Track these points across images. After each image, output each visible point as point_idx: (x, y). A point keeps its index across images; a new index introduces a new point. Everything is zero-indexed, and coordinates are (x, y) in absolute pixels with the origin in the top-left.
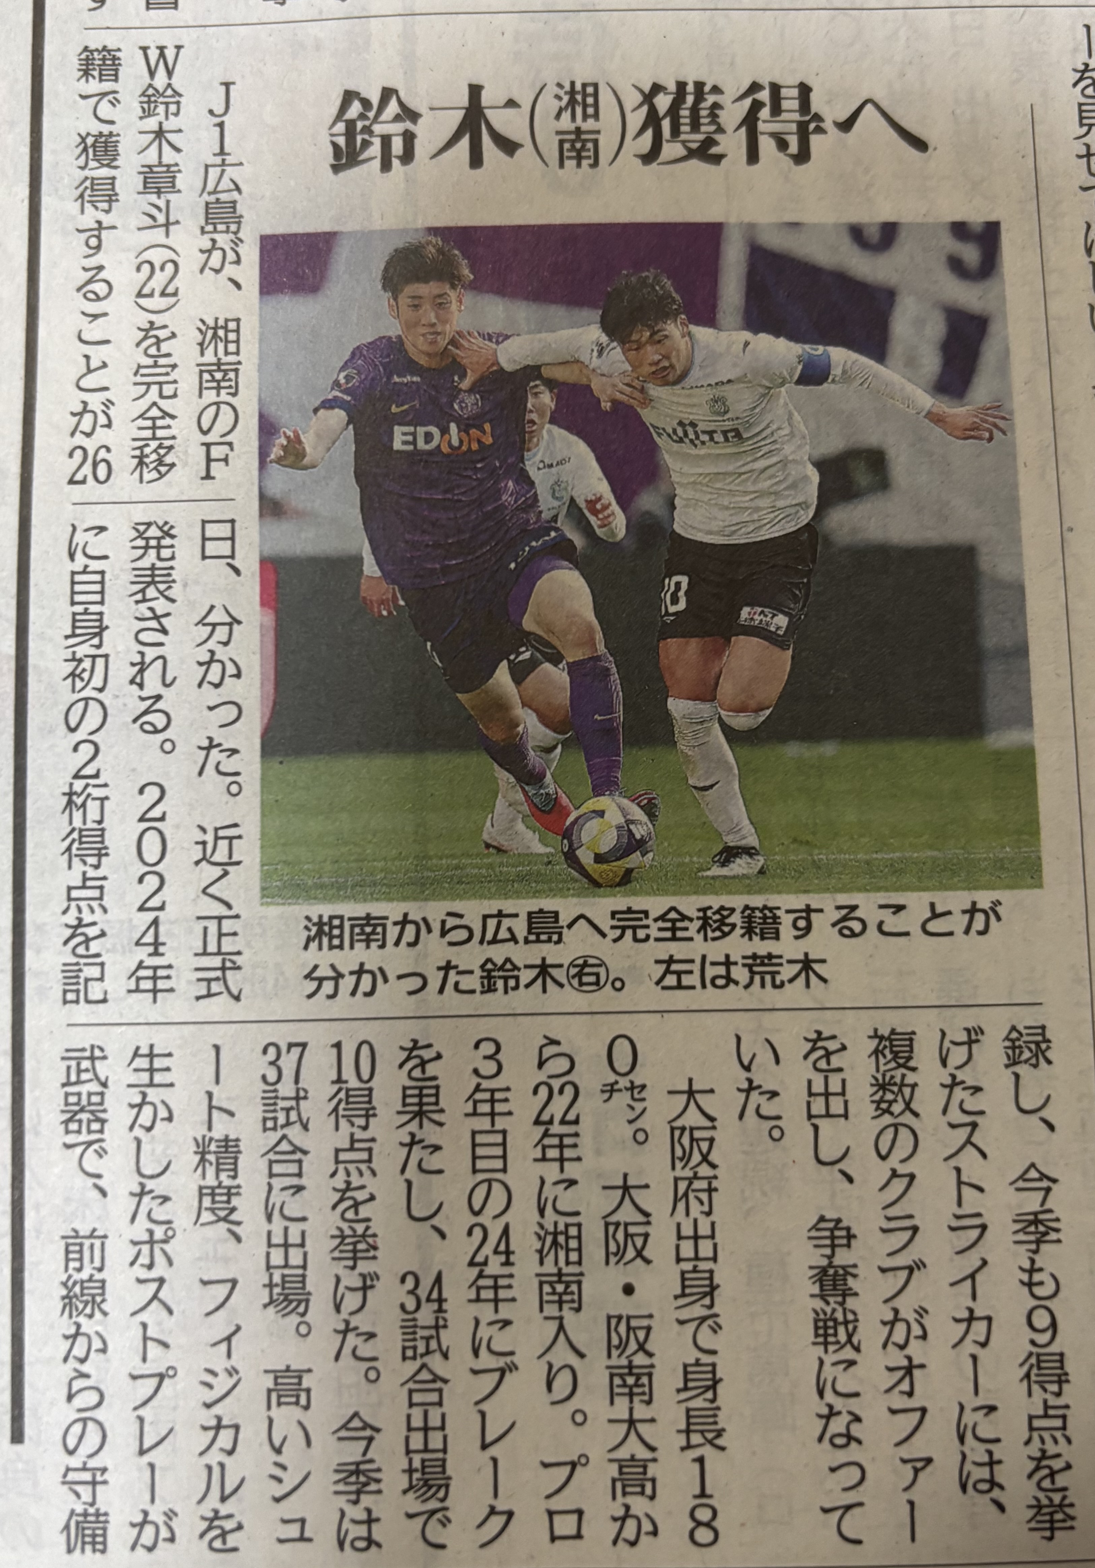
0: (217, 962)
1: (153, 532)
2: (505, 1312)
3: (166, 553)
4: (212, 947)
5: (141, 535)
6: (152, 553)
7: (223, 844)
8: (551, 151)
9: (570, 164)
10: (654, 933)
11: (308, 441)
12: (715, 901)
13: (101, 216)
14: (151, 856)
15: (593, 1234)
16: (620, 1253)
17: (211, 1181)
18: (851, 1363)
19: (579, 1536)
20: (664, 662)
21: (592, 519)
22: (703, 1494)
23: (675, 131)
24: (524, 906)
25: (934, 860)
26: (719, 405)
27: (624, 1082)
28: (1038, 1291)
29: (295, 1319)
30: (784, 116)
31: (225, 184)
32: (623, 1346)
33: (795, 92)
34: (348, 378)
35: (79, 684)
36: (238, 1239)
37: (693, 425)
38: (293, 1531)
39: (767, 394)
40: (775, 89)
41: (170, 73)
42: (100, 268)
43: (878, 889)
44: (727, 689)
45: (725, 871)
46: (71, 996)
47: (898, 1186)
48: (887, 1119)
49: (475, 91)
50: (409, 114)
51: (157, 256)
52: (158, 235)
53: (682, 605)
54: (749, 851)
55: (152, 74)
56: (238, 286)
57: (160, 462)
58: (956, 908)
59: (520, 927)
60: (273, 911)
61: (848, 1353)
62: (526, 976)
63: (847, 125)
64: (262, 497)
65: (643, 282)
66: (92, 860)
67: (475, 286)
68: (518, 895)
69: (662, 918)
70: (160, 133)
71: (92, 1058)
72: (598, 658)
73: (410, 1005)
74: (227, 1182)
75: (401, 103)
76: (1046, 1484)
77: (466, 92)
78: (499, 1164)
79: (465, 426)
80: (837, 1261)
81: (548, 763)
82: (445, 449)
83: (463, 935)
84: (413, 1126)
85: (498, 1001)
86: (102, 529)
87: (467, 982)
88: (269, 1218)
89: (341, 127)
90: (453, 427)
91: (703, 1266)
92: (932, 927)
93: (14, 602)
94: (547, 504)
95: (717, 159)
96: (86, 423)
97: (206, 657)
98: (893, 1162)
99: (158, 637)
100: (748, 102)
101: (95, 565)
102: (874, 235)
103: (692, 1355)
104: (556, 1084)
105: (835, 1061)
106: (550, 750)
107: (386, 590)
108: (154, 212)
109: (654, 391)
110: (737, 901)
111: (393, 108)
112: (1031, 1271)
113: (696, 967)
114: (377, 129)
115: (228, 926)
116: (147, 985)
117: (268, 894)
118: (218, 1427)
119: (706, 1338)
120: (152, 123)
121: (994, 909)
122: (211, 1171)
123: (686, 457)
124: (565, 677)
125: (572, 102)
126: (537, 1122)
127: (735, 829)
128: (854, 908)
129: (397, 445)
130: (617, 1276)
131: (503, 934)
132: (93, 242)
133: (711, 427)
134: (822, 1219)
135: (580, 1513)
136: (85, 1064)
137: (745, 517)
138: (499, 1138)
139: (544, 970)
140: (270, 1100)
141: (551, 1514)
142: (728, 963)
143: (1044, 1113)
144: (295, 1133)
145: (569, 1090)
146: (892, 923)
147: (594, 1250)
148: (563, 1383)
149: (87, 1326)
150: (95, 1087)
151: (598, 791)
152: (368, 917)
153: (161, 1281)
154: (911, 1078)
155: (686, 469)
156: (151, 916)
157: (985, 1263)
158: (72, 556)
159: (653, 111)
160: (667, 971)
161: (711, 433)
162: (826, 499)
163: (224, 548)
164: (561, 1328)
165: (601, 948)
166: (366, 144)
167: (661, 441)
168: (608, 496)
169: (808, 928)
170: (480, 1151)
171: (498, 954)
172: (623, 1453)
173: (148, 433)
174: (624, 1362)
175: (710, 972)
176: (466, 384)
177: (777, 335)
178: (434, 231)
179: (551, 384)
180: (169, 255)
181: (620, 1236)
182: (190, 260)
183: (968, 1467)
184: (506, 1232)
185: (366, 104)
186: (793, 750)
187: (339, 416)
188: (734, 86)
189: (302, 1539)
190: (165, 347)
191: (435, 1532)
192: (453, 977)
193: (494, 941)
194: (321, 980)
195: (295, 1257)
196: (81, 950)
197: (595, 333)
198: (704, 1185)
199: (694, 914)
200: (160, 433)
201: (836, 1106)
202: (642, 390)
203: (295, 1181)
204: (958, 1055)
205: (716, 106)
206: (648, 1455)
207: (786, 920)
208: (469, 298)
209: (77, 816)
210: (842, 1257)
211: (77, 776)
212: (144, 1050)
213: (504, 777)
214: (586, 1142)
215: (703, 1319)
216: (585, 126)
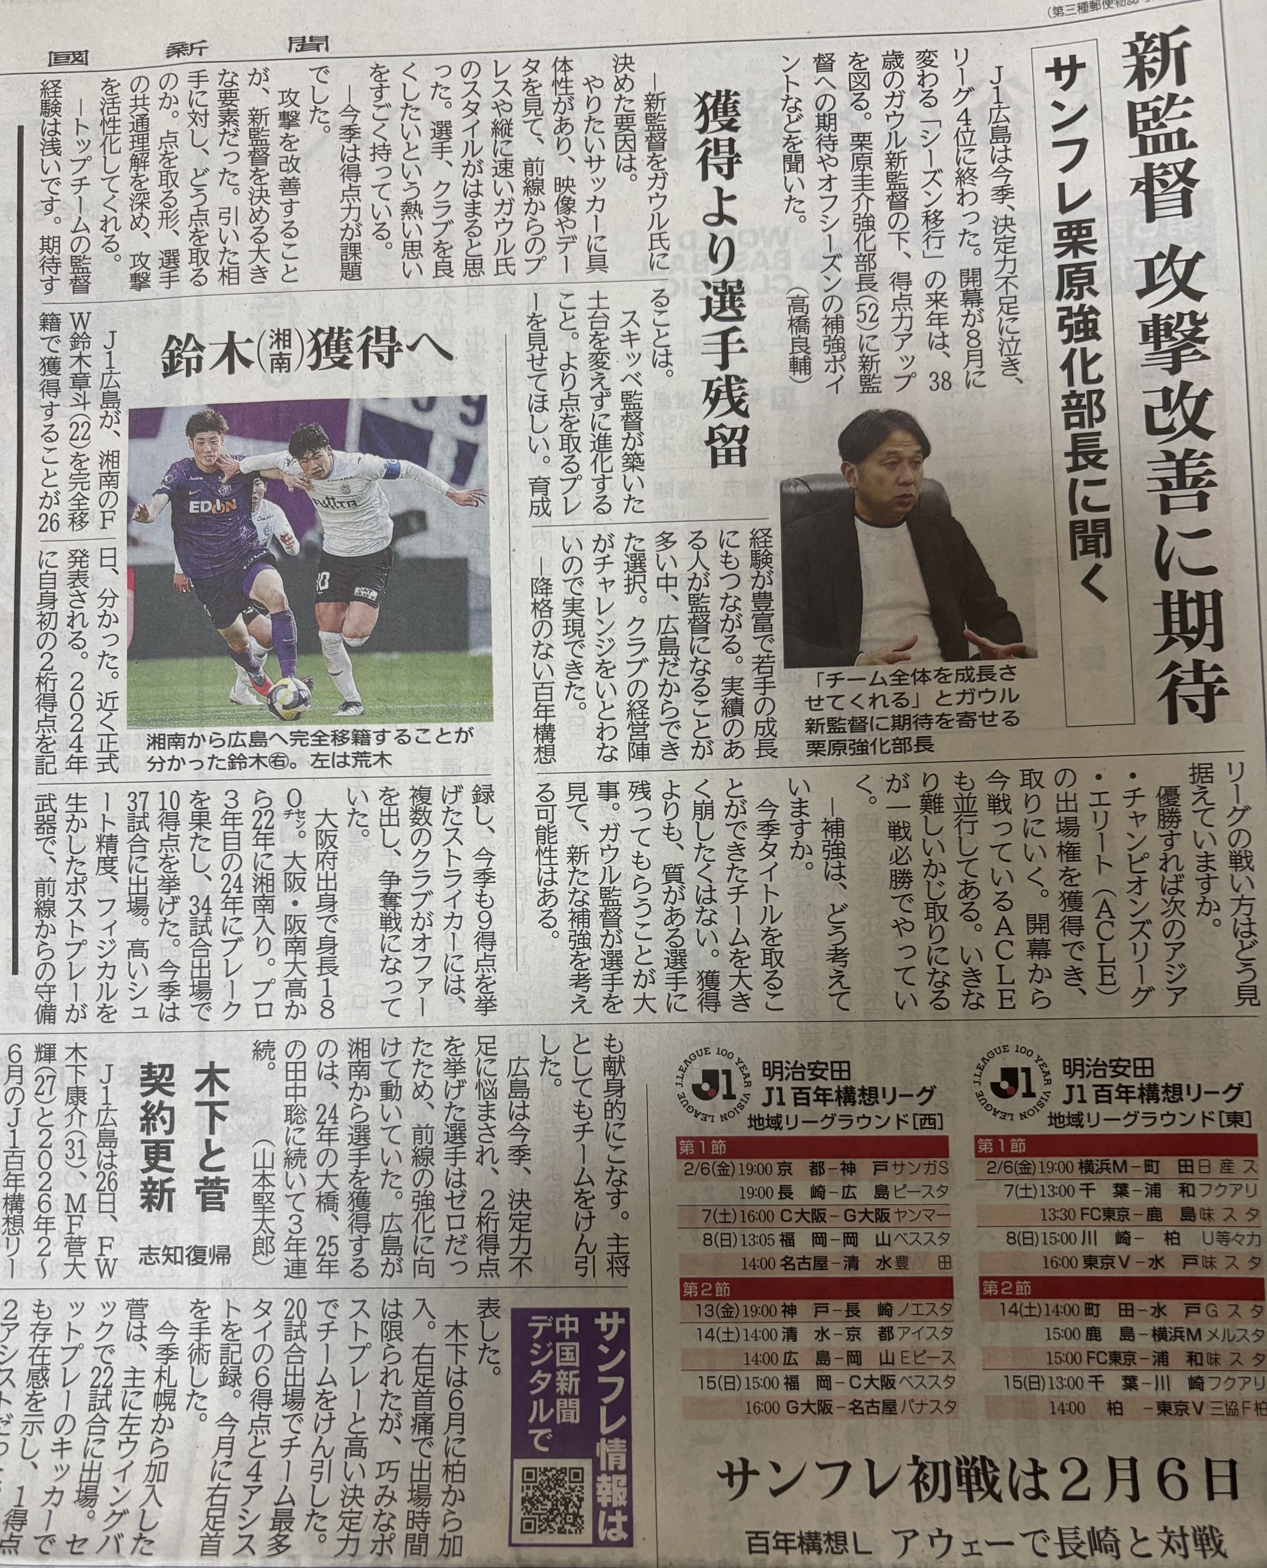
0: (107, 755)
1: (79, 554)
2: (238, 914)
3: (84, 564)
4: (105, 748)
5: (73, 556)
6: (78, 564)
7: (110, 701)
8: (267, 365)
9: (276, 371)
10: (311, 742)
11: (150, 510)
12: (339, 727)
13: (52, 399)
14: (77, 705)
15: (279, 877)
16: (292, 887)
17: (104, 855)
18: (397, 937)
19: (270, 1015)
20: (317, 613)
21: (283, 544)
22: (327, 995)
23: (328, 353)
24: (249, 729)
25: (443, 708)
26: (346, 489)
27: (295, 810)
28: (484, 904)
29: (141, 917)
30: (382, 343)
31: (112, 383)
32: (292, 929)
33: (388, 331)
34: (169, 479)
35: (44, 626)
36: (116, 881)
37: (333, 499)
38: (140, 1013)
39: (369, 483)
40: (378, 329)
41: (85, 327)
42: (52, 426)
43: (416, 722)
44: (348, 627)
45: (345, 713)
46: (40, 771)
47: (421, 857)
48: (417, 827)
49: (231, 334)
50: (199, 347)
51: (80, 420)
52: (80, 410)
53: (326, 586)
54: (356, 704)
55: (76, 327)
56: (118, 435)
57: (82, 520)
58: (452, 731)
59: (247, 739)
60: (133, 732)
61: (396, 932)
62: (250, 762)
63: (412, 348)
64: (128, 536)
65: (310, 429)
66: (50, 708)
67: (230, 433)
68: (247, 725)
69: (315, 735)
70: (80, 358)
71: (49, 799)
72: (284, 612)
73: (195, 775)
74: (111, 855)
75: (196, 342)
76: (484, 990)
77: (227, 335)
78: (236, 847)
79: (223, 500)
80: (392, 891)
81: (261, 662)
82: (214, 512)
83: (220, 743)
84: (197, 830)
85: (236, 773)
86: (55, 553)
87: (222, 765)
88: (130, 871)
89: (167, 354)
90: (218, 501)
91: (330, 892)
92: (441, 739)
93: (13, 588)
94: (262, 537)
95: (348, 367)
96: (47, 502)
97: (103, 613)
98: (419, 846)
99: (80, 604)
100: (364, 337)
101: (51, 570)
102: (423, 403)
103: (325, 933)
104: (263, 811)
105: (394, 800)
106: (261, 656)
107: (186, 580)
108: (78, 397)
109: (314, 482)
110: (350, 727)
111: (192, 344)
112: (481, 895)
113: (330, 758)
114: (185, 355)
115: (112, 739)
116: (75, 765)
117: (131, 724)
118: (106, 967)
119: (330, 925)
120: (76, 352)
121: (470, 731)
122: (104, 850)
123: (328, 514)
124: (270, 621)
125: (278, 339)
126: (254, 828)
127: (350, 694)
128: (405, 730)
129: (191, 511)
130: (290, 897)
131: (239, 742)
132: (49, 412)
133: (342, 500)
134: (386, 872)
135: (271, 1004)
136: (46, 802)
137: (358, 543)
138: (236, 835)
139: (258, 759)
140: (132, 817)
141: (258, 1005)
142: (345, 756)
143: (490, 825)
144: (142, 832)
145: (269, 813)
146: (423, 737)
147: (279, 885)
148: (264, 946)
149: (47, 921)
150: (51, 813)
151: (285, 675)
152: (177, 734)
153: (80, 901)
154: (429, 808)
155: (329, 520)
156: (77, 734)
157: (460, 892)
158: (40, 566)
159: (317, 342)
160: (317, 760)
161: (341, 503)
162: (396, 536)
163: (111, 561)
164: (264, 921)
165: (286, 749)
166: (179, 363)
167: (318, 507)
168: (291, 533)
169: (383, 740)
170: (227, 841)
171: (237, 751)
172: (291, 978)
173: (76, 507)
174: (292, 936)
175: (337, 760)
176: (224, 481)
177: (375, 454)
178: (210, 406)
179: (265, 479)
180: (85, 419)
181: (292, 879)
182: (96, 422)
183: (449, 982)
184: (239, 877)
185: (179, 342)
186: (378, 656)
187: (165, 496)
188: (358, 329)
189: (144, 1016)
190: (84, 465)
191: (204, 1013)
192: (215, 762)
193: (235, 746)
194: (155, 763)
195: (142, 889)
196: (44, 750)
197: (286, 454)
198: (331, 856)
199: (330, 733)
200: (82, 507)
201: (394, 820)
202: (308, 482)
203: (143, 854)
204: (451, 798)
205: (349, 339)
206: (303, 978)
207: (373, 736)
208: (227, 438)
209: (43, 687)
210: (394, 889)
211: (42, 669)
212: (74, 796)
213: (240, 669)
214: (277, 837)
215: (330, 917)
216: (284, 352)
